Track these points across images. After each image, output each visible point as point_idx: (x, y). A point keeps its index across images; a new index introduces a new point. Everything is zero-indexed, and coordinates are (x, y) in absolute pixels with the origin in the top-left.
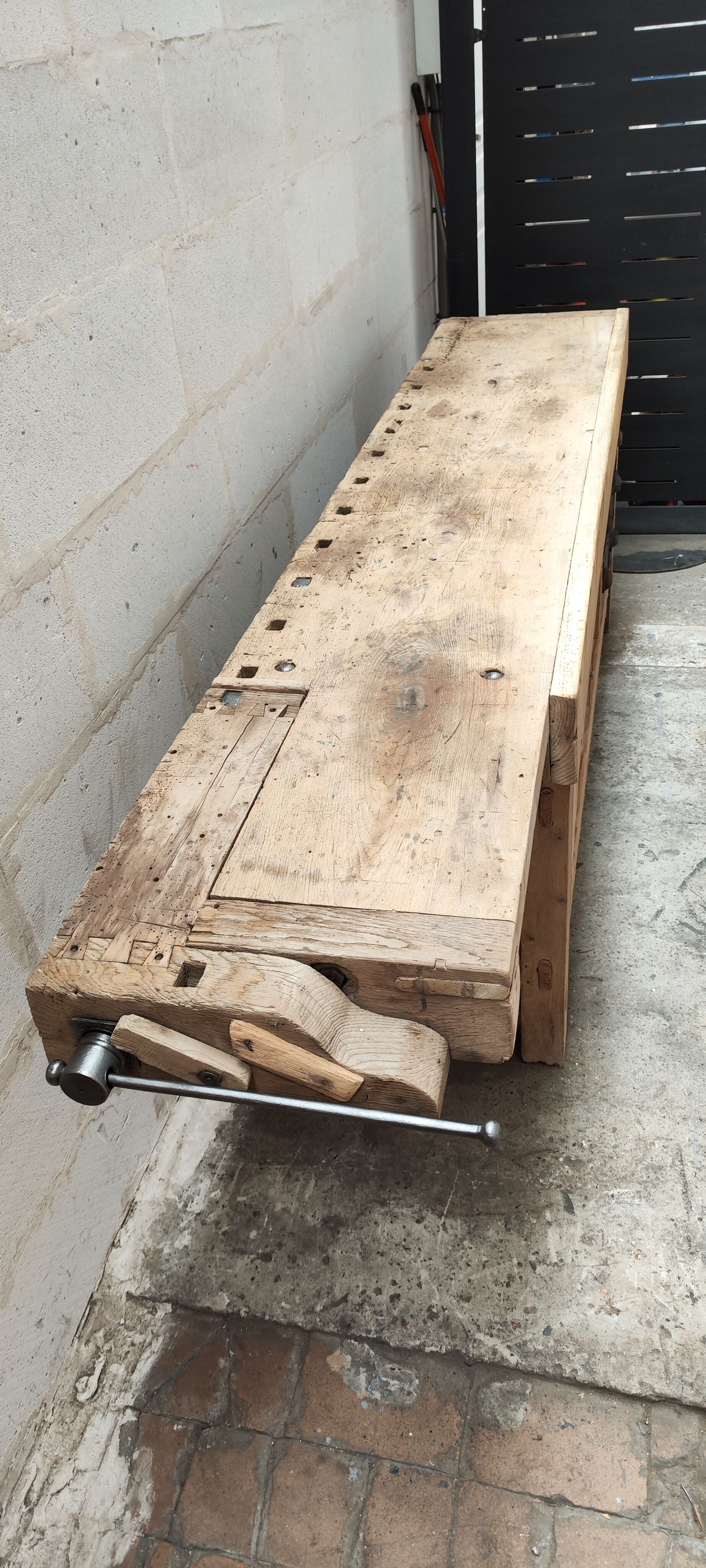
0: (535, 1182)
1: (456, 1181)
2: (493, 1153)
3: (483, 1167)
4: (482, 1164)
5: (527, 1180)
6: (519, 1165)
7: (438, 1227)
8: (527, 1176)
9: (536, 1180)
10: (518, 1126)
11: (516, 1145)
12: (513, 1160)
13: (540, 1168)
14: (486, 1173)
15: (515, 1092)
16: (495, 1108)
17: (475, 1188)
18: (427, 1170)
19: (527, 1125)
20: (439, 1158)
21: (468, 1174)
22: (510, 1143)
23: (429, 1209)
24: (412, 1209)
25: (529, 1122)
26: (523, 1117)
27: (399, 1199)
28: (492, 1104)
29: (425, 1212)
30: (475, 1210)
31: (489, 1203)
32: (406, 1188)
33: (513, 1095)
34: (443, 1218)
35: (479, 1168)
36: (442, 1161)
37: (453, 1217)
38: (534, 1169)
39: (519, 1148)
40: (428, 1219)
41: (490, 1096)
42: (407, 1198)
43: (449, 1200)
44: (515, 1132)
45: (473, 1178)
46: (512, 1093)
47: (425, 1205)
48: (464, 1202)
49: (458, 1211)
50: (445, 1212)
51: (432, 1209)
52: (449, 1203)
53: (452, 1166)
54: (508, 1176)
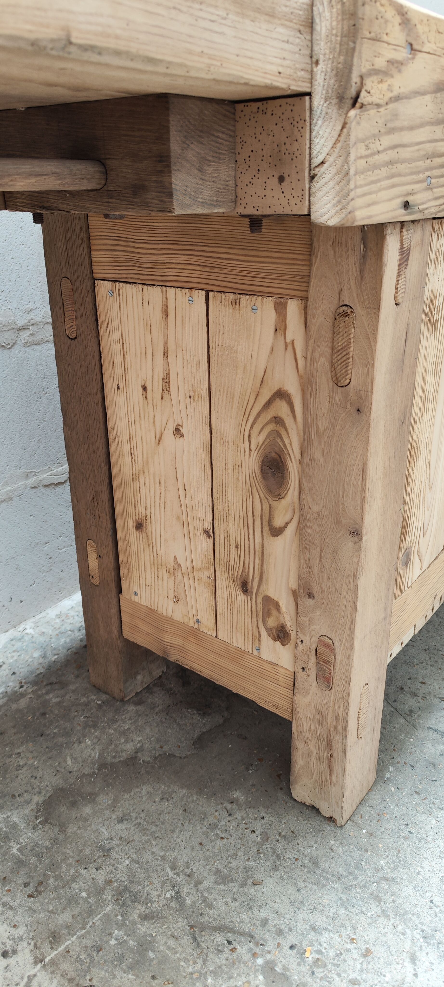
0: (198, 978)
1: (96, 919)
2: (173, 904)
3: (145, 917)
4: (147, 911)
5: (190, 969)
6: (195, 939)
7: (22, 978)
8: (195, 962)
9: (202, 976)
10: (232, 881)
11: (210, 906)
12: (192, 927)
13: (221, 960)
14: (143, 928)
15: (258, 832)
16: (218, 842)
17: (113, 942)
18: (74, 885)
19: (244, 885)
20: (101, 877)
21: (119, 917)
22: (205, 900)
23: (32, 943)
24: (13, 930)
25: (250, 882)
26: (247, 870)
27: (11, 908)
28: (217, 835)
29: (25, 944)
30: (88, 977)
31: (115, 977)
32: (30, 896)
33: (253, 836)
34: (39, 966)
35: (140, 916)
36: (101, 882)
37: (52, 973)
38: (211, 956)
39: (211, 913)
40: (19, 958)
41: (223, 823)
42: (20, 912)
43: (68, 943)
44: (222, 887)
45: (121, 926)
46: (253, 832)
47: (32, 934)
48: (83, 957)
49: (65, 966)
50: (47, 960)
51: (35, 945)
52: (63, 947)
53: (108, 895)
54: (169, 948)
